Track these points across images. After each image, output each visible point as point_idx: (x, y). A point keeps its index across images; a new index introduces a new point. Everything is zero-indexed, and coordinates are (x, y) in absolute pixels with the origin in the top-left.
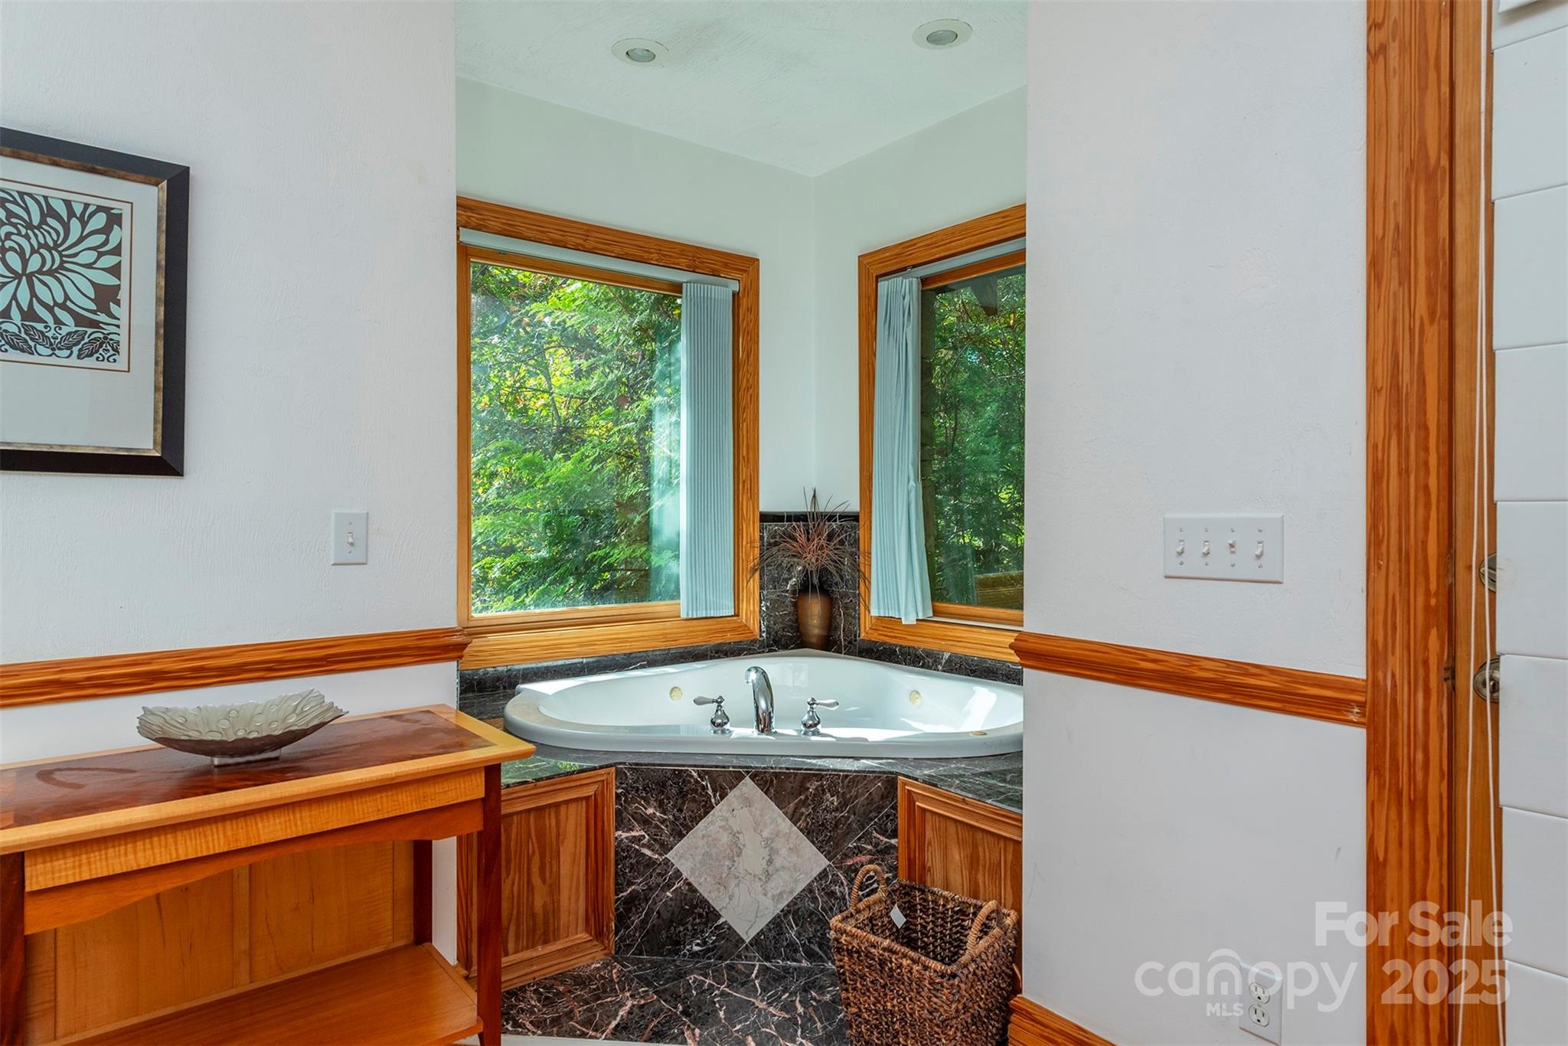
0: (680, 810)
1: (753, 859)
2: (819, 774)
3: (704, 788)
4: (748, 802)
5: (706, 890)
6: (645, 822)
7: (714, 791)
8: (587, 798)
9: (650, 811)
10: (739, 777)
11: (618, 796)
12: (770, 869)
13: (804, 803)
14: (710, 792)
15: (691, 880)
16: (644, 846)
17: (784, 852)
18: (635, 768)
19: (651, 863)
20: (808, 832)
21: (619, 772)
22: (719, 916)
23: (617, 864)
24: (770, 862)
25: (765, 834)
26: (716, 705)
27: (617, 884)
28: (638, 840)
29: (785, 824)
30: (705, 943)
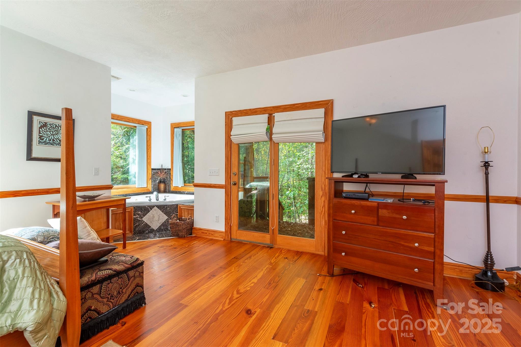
0: (144, 212)
1: (156, 218)
2: (166, 205)
3: (148, 209)
4: (155, 210)
5: (149, 223)
6: (139, 214)
7: (150, 209)
8: (129, 211)
9: (139, 213)
10: (154, 207)
11: (134, 211)
12: (159, 219)
13: (164, 209)
14: (149, 209)
15: (146, 222)
16: (138, 218)
17: (161, 217)
18: (137, 207)
19: (139, 220)
20: (165, 213)
21: (134, 207)
22: (151, 227)
23: (134, 221)
24: (159, 218)
25: (158, 214)
26: (149, 197)
27: (134, 224)
28: (137, 217)
29: (161, 213)
30: (148, 231)
